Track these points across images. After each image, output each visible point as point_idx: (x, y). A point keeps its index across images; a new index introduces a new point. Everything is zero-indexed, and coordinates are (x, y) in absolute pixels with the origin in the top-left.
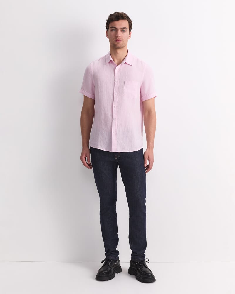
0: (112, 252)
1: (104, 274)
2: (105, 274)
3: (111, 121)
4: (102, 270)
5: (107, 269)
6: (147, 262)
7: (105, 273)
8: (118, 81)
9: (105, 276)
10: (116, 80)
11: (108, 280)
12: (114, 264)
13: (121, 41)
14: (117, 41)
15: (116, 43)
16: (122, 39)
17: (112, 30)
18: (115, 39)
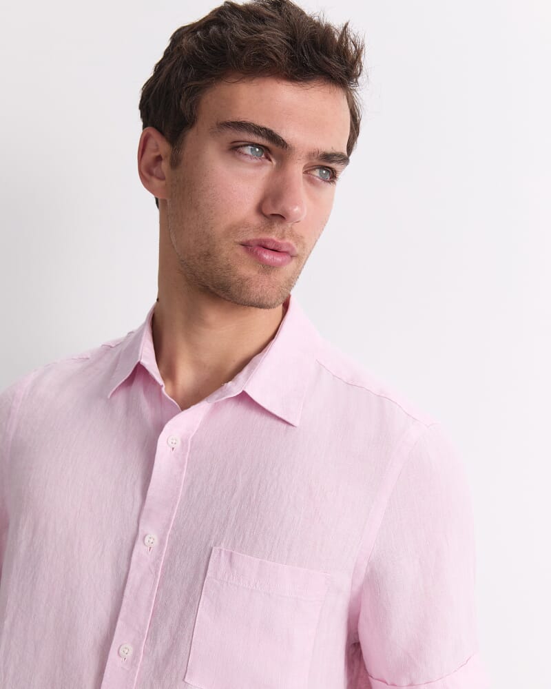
13: (290, 255)
14: (267, 256)
15: (246, 269)
16: (299, 239)
17: (235, 148)
18: (251, 236)
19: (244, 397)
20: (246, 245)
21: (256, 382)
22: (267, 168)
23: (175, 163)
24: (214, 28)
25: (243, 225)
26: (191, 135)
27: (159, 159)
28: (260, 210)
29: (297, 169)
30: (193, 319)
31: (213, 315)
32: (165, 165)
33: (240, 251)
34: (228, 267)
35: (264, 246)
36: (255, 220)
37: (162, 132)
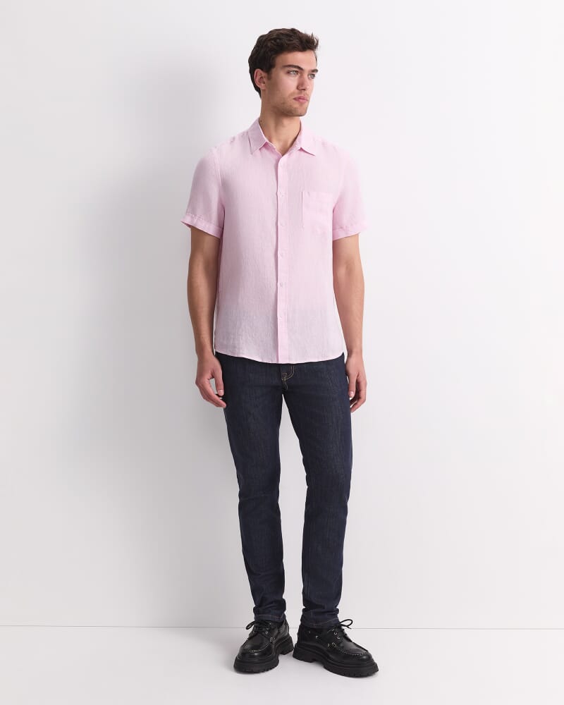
0: (272, 603)
1: (254, 657)
2: (258, 656)
3: (275, 290)
4: (248, 646)
5: (262, 643)
6: (348, 626)
7: (256, 654)
8: (286, 194)
9: (256, 660)
10: (281, 192)
11: (264, 671)
12: (277, 632)
13: (307, 100)
14: (301, 101)
15: (296, 105)
16: (308, 95)
17: (288, 73)
18: (296, 96)
19: (301, 149)
20: (295, 99)
21: (303, 142)
22: (297, 77)
23: (269, 78)
24: (278, 40)
25: (294, 93)
26: (274, 70)
27: (262, 77)
28: (298, 88)
29: (306, 76)
30: (278, 124)
31: (286, 122)
32: (265, 80)
33: (294, 101)
34: (291, 106)
35: (300, 98)
36: (297, 91)
37: (262, 70)
